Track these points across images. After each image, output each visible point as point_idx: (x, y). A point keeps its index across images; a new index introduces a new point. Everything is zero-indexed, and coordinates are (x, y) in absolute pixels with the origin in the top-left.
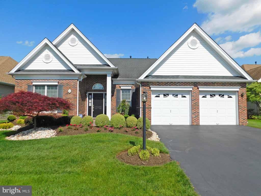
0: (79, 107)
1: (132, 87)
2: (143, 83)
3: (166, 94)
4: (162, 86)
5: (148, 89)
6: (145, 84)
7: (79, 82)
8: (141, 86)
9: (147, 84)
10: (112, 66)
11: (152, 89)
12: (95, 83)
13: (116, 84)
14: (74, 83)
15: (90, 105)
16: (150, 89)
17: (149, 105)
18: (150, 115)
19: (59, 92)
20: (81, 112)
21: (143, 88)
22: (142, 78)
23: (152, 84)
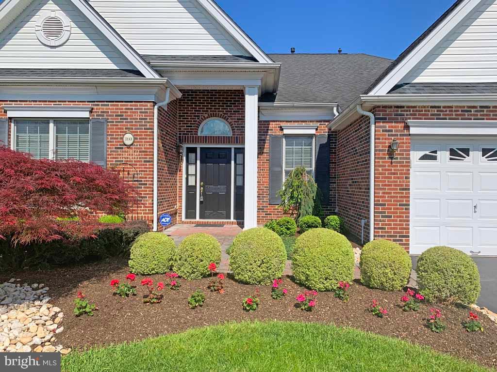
0: (158, 190)
1: (317, 129)
2: (382, 111)
3: (459, 149)
4: (450, 119)
5: (400, 131)
6: (388, 115)
7: (158, 110)
8: (372, 120)
9: (397, 115)
10: (263, 60)
11: (413, 130)
12: (206, 116)
13: (269, 121)
14: (140, 112)
15: (192, 182)
16: (406, 132)
17: (402, 185)
18: (404, 221)
19: (94, 141)
20: (165, 204)
21: (381, 127)
22: (382, 90)
23: (415, 115)
